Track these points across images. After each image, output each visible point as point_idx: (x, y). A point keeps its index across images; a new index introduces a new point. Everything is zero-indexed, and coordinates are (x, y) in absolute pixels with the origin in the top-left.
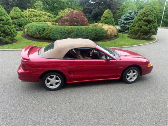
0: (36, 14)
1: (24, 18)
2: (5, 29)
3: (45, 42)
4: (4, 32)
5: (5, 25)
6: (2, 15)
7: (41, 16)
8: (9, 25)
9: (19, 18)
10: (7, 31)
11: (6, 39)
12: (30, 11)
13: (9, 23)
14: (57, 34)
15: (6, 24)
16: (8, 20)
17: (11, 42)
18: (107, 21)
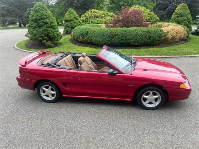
0: (97, 15)
1: (77, 20)
2: (48, 32)
3: (86, 46)
4: (47, 35)
5: (48, 28)
6: (46, 18)
7: (102, 17)
8: (53, 29)
9: (73, 20)
10: (50, 34)
11: (49, 43)
12: (91, 12)
13: (53, 26)
14: (99, 37)
15: (50, 27)
16: (53, 23)
17: (54, 45)
18: (180, 19)
